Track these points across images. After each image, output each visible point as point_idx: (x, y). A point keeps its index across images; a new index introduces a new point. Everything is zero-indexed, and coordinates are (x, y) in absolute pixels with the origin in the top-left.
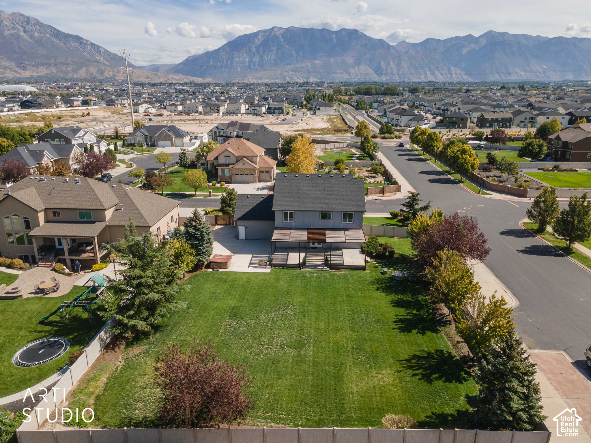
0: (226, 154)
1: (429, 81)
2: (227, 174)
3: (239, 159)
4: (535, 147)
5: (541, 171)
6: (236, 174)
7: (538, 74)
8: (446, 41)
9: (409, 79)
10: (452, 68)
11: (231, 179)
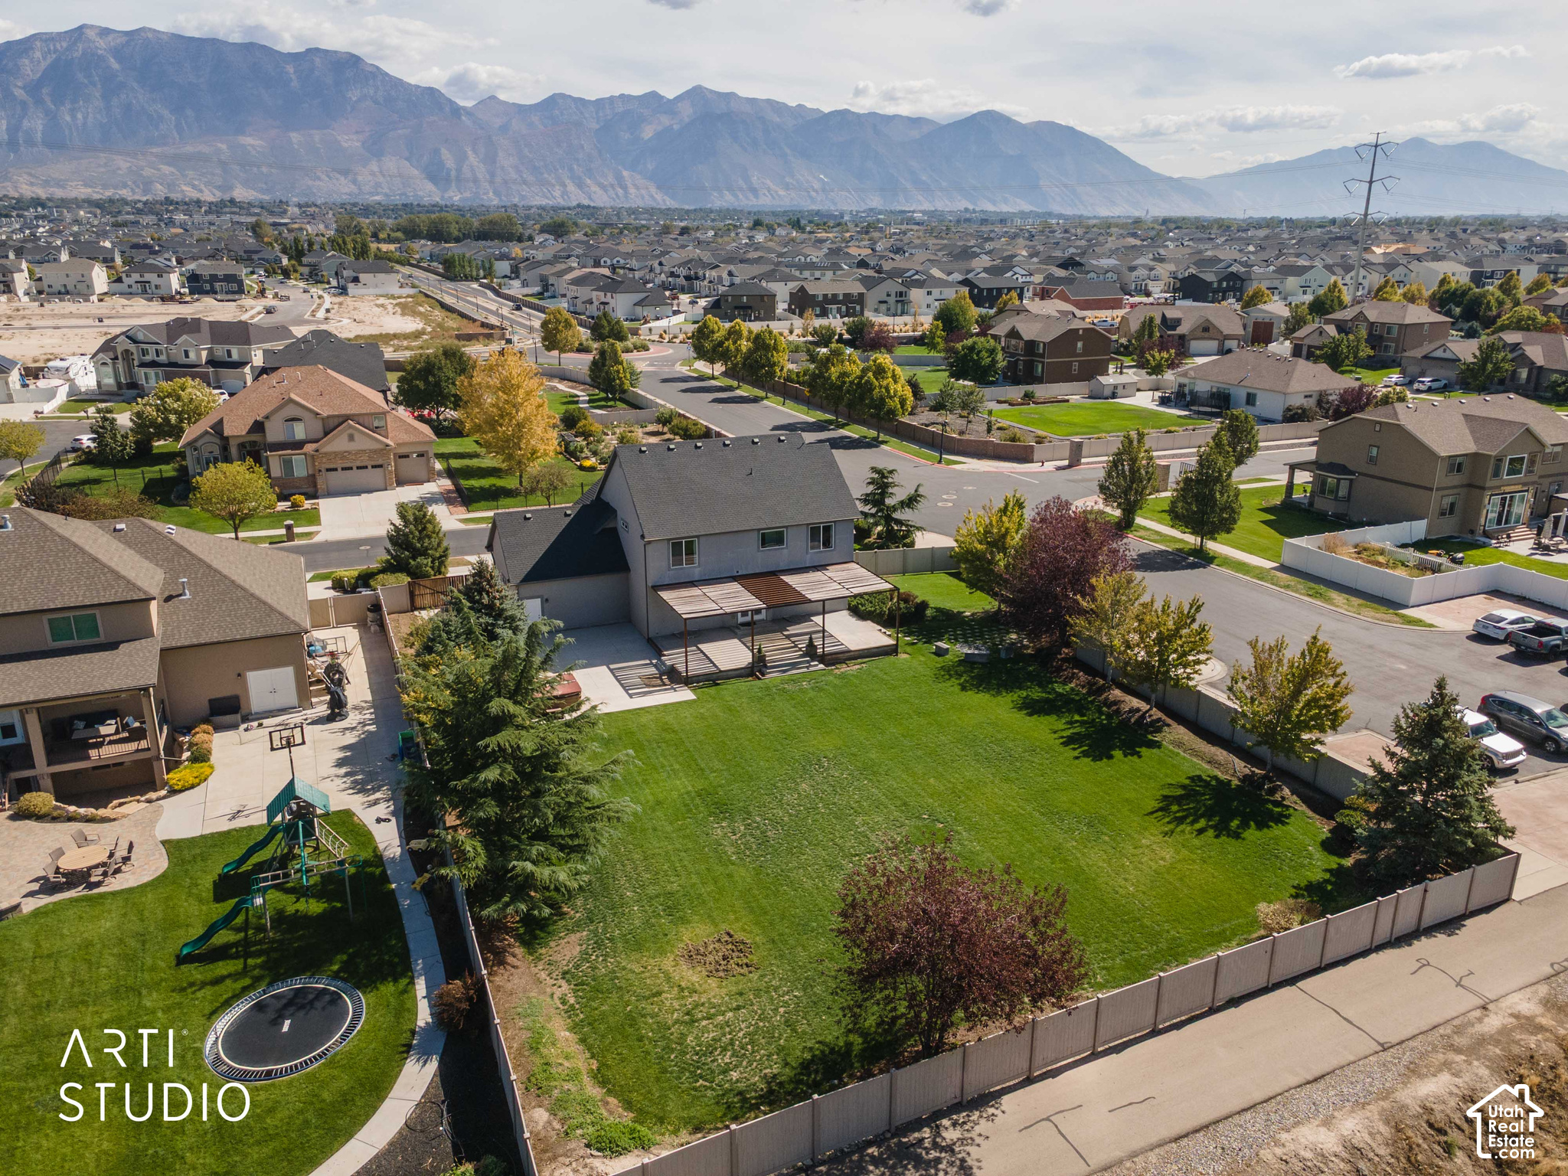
0: (290, 411)
1: (579, 206)
2: (300, 471)
3: (331, 426)
4: (984, 354)
5: (1005, 406)
6: (328, 470)
7: (813, 194)
8: (599, 103)
9: (523, 198)
10: (625, 173)
11: (315, 485)
